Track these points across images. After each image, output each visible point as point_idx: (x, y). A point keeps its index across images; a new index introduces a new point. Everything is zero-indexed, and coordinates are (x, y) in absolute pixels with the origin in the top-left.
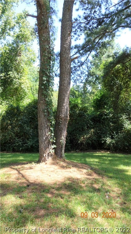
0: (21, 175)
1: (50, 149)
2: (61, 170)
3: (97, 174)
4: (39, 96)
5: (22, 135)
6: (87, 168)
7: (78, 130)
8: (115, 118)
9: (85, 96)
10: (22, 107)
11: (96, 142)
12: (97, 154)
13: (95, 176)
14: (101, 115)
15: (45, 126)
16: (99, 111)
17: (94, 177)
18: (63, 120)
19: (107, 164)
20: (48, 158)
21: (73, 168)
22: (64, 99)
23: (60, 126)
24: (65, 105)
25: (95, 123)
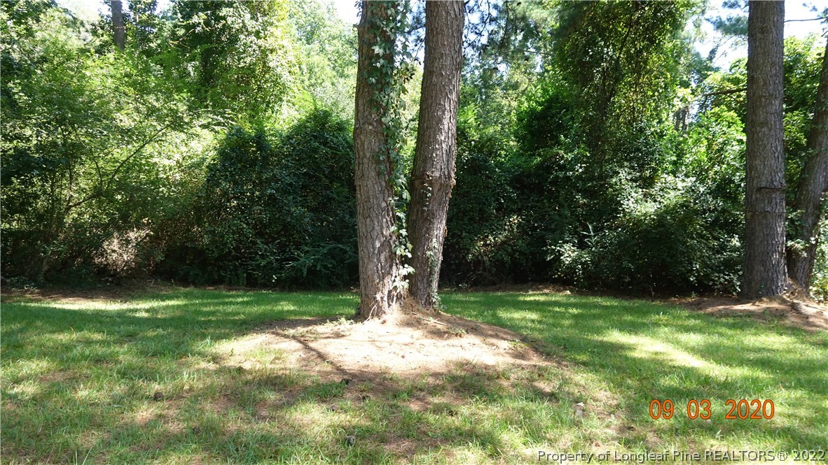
0: (314, 353)
1: (396, 277)
2: (434, 341)
3: (542, 353)
4: (361, 108)
5: (278, 233)
6: (509, 337)
7: (466, 219)
8: (592, 179)
9: (488, 97)
10: (272, 135)
11: (527, 259)
12: (532, 298)
13: (536, 360)
14: (545, 168)
15: (379, 205)
16: (539, 155)
17: (533, 363)
18: (437, 187)
19: (568, 328)
20: (389, 305)
21: (467, 335)
22: (440, 121)
23: (426, 206)
24: (443, 138)
25: (523, 193)
